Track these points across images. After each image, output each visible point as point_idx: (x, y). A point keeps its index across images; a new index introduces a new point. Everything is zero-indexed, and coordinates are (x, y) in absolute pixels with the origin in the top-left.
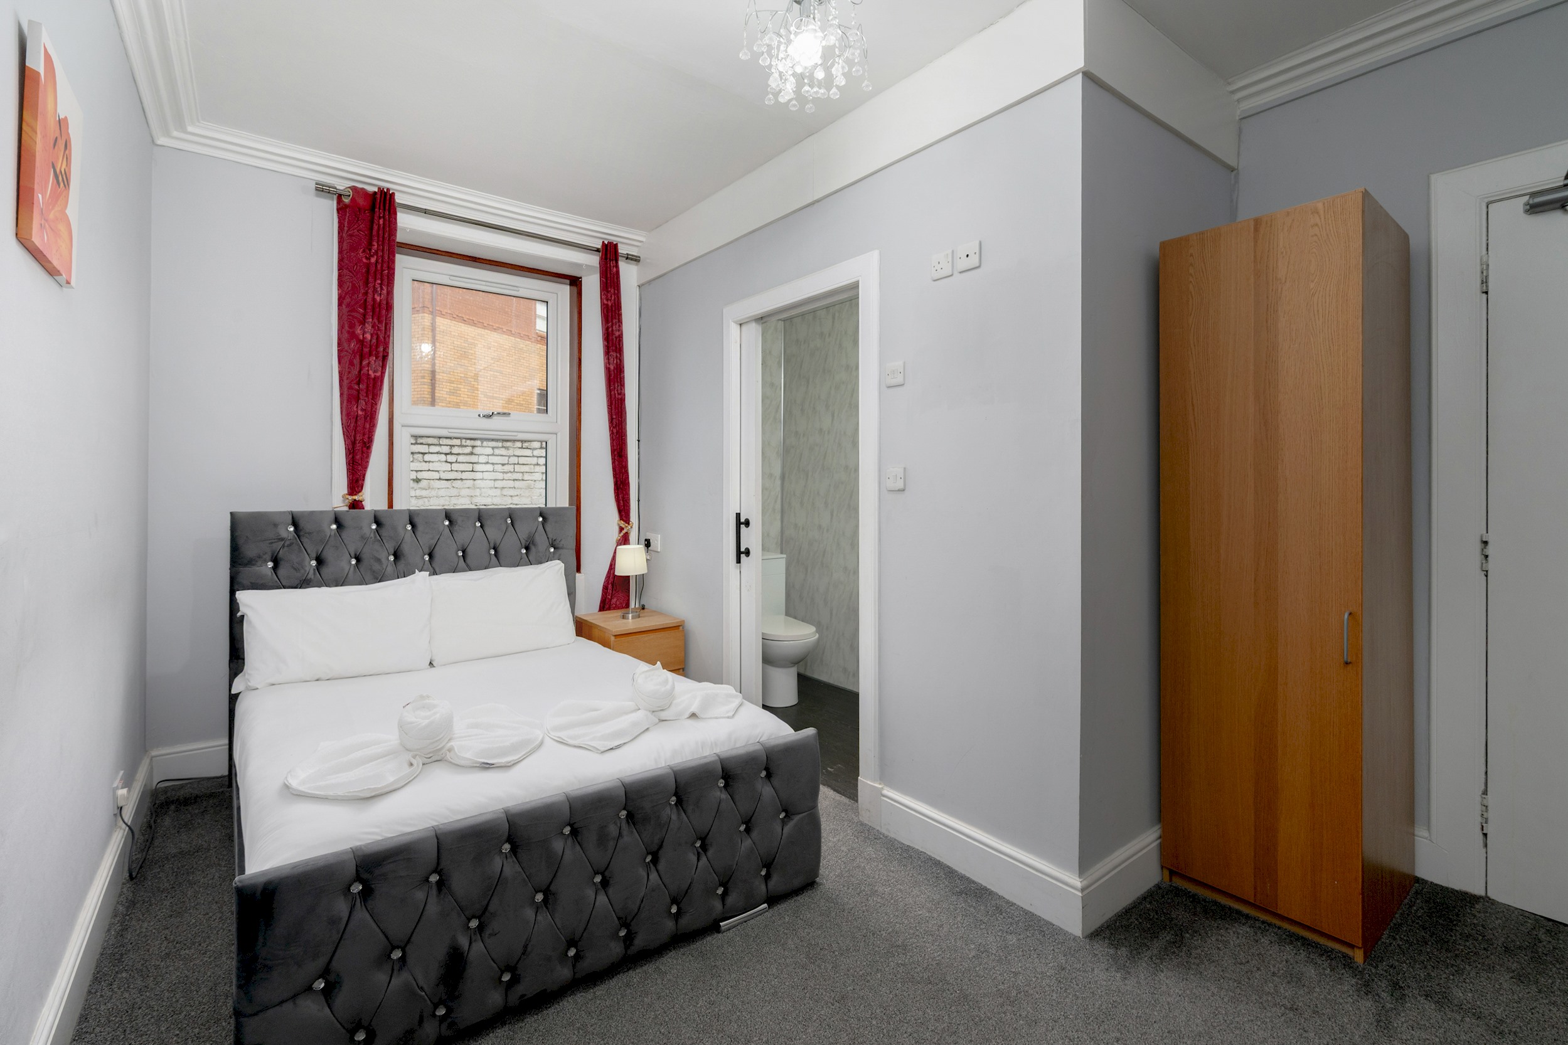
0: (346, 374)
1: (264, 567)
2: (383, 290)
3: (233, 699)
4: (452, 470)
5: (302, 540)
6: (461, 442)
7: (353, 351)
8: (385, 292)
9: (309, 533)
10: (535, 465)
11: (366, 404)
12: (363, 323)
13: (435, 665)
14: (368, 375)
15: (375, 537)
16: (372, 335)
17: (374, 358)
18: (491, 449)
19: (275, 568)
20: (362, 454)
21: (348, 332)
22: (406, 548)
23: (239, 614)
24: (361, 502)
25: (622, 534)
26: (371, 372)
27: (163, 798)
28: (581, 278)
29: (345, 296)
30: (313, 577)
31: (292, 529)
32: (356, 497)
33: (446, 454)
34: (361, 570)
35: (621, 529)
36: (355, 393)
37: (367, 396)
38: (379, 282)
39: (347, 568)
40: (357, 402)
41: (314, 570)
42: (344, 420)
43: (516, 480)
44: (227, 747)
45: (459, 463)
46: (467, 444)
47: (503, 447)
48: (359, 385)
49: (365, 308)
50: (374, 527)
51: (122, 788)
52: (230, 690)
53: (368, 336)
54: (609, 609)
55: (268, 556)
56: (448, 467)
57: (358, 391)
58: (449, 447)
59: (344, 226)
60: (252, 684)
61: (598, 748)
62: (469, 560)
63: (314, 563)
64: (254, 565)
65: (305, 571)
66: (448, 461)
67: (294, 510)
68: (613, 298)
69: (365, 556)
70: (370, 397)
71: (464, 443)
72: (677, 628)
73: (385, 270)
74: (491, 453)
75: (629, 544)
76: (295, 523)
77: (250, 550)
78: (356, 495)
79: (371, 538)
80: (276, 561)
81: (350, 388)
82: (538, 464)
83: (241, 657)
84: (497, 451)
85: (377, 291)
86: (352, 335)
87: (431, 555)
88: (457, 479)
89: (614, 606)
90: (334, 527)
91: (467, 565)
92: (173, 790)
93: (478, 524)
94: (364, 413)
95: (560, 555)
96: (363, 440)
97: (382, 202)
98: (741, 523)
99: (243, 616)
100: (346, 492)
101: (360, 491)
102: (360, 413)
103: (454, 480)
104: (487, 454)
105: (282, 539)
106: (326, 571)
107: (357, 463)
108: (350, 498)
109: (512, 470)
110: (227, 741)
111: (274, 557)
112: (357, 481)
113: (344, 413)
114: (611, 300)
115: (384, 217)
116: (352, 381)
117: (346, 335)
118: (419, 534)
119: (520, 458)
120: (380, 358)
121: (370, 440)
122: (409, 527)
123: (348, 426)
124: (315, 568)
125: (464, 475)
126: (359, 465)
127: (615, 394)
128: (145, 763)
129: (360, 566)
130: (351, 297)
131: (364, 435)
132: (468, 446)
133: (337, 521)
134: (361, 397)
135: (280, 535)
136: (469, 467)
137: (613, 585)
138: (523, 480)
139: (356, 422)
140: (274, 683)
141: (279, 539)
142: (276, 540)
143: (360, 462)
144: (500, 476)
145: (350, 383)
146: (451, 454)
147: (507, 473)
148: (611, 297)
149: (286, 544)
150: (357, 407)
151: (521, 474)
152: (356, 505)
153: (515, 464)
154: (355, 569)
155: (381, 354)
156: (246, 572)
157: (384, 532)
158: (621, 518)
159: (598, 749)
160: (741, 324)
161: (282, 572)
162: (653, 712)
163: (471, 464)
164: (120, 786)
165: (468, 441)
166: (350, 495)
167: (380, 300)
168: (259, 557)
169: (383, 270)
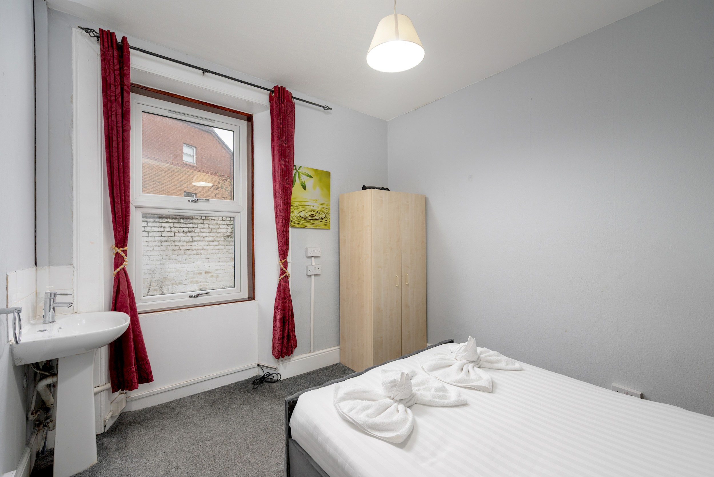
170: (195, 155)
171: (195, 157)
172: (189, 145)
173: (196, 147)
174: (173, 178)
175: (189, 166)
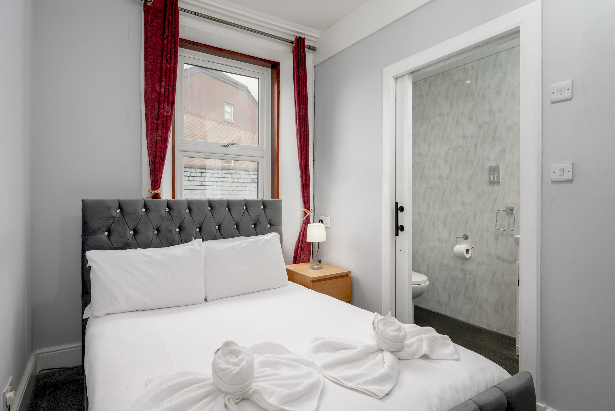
0: (150, 114)
1: (102, 235)
2: (172, 61)
3: (84, 322)
4: (191, 185)
5: (125, 218)
6: (196, 170)
7: (154, 99)
8: (173, 62)
9: (129, 214)
10: (232, 182)
11: (162, 133)
12: (160, 81)
13: (208, 300)
14: (163, 114)
15: (168, 217)
16: (165, 89)
17: (167, 104)
18: (210, 174)
19: (109, 236)
20: (160, 164)
21: (151, 87)
22: (186, 224)
23: (87, 266)
24: (159, 194)
25: (306, 216)
26: (165, 113)
27: (42, 383)
28: (279, 63)
29: (149, 65)
30: (131, 242)
31: (119, 211)
32: (156, 192)
33: (188, 176)
34: (160, 238)
35: (305, 214)
36: (156, 126)
37: (163, 128)
38: (169, 55)
39: (152, 236)
40: (157, 131)
41: (132, 237)
42: (149, 143)
43: (223, 190)
44: (81, 348)
45: (195, 181)
46: (198, 171)
47: (216, 173)
48: (158, 121)
49: (161, 73)
50: (167, 210)
51: (11, 391)
52: (82, 317)
53: (163, 90)
54: (299, 262)
55: (105, 228)
56: (189, 183)
57: (158, 125)
58: (190, 173)
59: (148, 21)
60: (96, 314)
61: (377, 394)
62: (222, 232)
63: (132, 232)
64: (96, 234)
65: (127, 238)
66: (189, 180)
67: (121, 198)
68: (302, 72)
69: (162, 229)
70: (164, 128)
71: (197, 171)
72: (346, 276)
73: (173, 48)
74: (211, 176)
75: (310, 223)
76: (120, 207)
77: (94, 224)
78: (156, 190)
79: (166, 217)
80: (109, 231)
81: (153, 123)
82: (233, 182)
83: (89, 292)
84: (213, 175)
85: (168, 62)
86: (153, 89)
87: (200, 228)
88: (194, 190)
89: (303, 260)
90: (144, 210)
91: (221, 235)
92: (49, 376)
93: (227, 210)
94: (161, 138)
95: (274, 229)
96: (160, 156)
97: (171, 5)
98: (399, 209)
99: (90, 267)
100: (150, 189)
101: (158, 188)
102: (159, 138)
103: (192, 190)
104: (209, 176)
105: (113, 217)
106: (140, 238)
107: (157, 170)
108: (153, 192)
109: (221, 185)
110: (80, 344)
111: (108, 229)
112: (157, 181)
113: (149, 138)
114: (301, 73)
115: (172, 15)
116: (154, 118)
117: (149, 89)
118: (193, 215)
119: (225, 178)
120: (170, 104)
121: (164, 156)
122: (188, 211)
123: (151, 147)
124: (133, 236)
125: (198, 188)
126: (158, 171)
127: (303, 131)
128: (32, 359)
129: (159, 235)
130: (152, 66)
131: (161, 152)
132: (199, 172)
133: (145, 206)
134: (159, 128)
135: (112, 215)
136: (200, 183)
137: (301, 248)
138: (226, 190)
139: (156, 144)
140: (110, 313)
141: (111, 217)
142: (109, 218)
143: (158, 169)
144: (215, 188)
145: (153, 119)
146: (191, 176)
147: (218, 186)
148: (301, 71)
149: (115, 221)
150: (157, 135)
151: (225, 187)
152: (156, 196)
153: (223, 182)
154: (156, 237)
155: (171, 101)
156: (92, 239)
157: (173, 213)
158: (305, 207)
159: (377, 396)
160: (396, 78)
161: (113, 238)
162: (392, 352)
163: (201, 182)
164: (9, 390)
165: (199, 170)
166: (152, 190)
167: (170, 67)
168: (100, 228)
169: (171, 49)
170: (232, 112)
171: (233, 114)
172: (229, 104)
173: (233, 105)
174: (217, 135)
175: (228, 123)
